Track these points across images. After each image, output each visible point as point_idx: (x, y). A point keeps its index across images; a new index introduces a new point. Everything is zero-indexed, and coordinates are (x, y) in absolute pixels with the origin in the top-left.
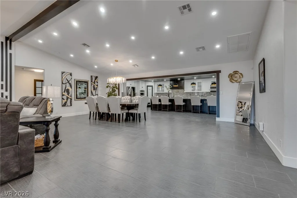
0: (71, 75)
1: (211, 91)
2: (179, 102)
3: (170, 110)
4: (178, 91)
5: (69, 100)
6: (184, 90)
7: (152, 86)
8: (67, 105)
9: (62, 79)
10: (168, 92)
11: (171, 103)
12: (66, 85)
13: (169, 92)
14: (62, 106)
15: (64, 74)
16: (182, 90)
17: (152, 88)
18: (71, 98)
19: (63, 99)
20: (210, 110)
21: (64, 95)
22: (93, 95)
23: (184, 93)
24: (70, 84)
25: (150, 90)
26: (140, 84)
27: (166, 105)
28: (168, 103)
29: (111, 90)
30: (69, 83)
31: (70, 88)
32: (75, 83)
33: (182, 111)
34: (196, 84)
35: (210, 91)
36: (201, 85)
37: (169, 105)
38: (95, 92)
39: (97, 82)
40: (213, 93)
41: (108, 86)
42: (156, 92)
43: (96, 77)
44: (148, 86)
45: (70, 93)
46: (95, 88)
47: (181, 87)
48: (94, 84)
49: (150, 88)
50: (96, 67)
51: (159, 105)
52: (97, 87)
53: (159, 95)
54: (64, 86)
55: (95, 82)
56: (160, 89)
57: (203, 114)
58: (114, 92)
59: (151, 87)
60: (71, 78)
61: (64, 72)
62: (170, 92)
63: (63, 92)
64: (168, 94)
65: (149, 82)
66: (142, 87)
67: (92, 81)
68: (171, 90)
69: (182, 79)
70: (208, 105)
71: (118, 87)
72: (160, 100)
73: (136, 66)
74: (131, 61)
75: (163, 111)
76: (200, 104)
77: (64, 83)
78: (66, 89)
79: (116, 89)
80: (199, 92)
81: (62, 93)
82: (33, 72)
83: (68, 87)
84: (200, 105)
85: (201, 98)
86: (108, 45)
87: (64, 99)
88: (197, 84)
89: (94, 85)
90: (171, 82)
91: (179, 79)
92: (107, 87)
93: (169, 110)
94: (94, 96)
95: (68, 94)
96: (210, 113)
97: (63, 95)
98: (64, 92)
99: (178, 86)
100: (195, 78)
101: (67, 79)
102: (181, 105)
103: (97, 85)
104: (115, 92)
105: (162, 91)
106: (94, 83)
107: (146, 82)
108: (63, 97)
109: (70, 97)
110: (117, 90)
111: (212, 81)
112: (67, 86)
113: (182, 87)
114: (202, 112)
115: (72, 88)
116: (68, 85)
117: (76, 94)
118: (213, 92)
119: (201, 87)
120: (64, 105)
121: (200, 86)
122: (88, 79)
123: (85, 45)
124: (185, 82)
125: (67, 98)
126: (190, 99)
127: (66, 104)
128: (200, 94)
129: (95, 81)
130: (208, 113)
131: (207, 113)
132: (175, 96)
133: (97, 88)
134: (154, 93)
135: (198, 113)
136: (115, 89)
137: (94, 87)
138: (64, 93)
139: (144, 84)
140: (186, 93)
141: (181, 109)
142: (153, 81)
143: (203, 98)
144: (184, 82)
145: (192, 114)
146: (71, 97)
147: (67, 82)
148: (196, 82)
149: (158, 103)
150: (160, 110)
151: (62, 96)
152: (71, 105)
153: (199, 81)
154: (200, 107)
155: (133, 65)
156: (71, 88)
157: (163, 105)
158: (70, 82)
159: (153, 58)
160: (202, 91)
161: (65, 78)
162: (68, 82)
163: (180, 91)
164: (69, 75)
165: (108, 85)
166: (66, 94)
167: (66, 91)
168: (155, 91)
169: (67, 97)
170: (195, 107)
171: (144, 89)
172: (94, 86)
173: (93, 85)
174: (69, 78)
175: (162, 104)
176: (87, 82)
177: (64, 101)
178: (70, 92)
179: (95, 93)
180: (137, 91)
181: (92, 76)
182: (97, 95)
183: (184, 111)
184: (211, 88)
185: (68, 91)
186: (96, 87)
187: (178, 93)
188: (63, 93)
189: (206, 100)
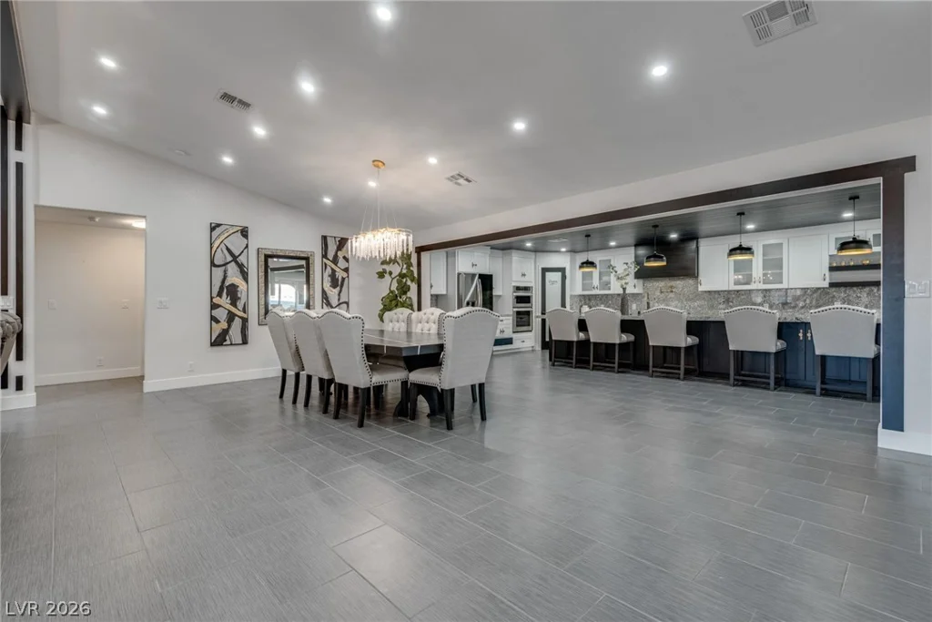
0: (244, 233)
1: (832, 285)
2: (668, 334)
3: (624, 367)
4: (671, 287)
5: (237, 323)
6: (698, 283)
7: (562, 270)
8: (228, 342)
9: (211, 248)
10: (621, 291)
11: (632, 338)
12: (225, 272)
13: (624, 289)
14: (213, 344)
15: (218, 231)
16: (691, 281)
17: (564, 278)
18: (245, 316)
19: (214, 319)
20: (829, 374)
21: (218, 306)
22: (329, 304)
23: (699, 296)
24: (241, 266)
25: (553, 283)
26: (514, 265)
27: (609, 347)
28: (617, 337)
29: (394, 286)
30: (237, 263)
31: (238, 281)
32: (262, 263)
33: (682, 372)
34: (752, 253)
35: (828, 281)
36: (782, 259)
37: (623, 346)
38: (339, 295)
39: (344, 257)
40: (842, 293)
41: (384, 271)
42: (579, 291)
43: (342, 239)
44: (545, 270)
45: (239, 298)
46: (338, 279)
47: (685, 268)
48: (333, 266)
49: (554, 277)
50: (327, 200)
51: (580, 343)
52: (345, 275)
53: (593, 302)
54: (218, 273)
55: (336, 257)
56: (596, 282)
57: (792, 397)
58: (405, 293)
59: (560, 274)
60: (247, 246)
61: (219, 225)
62: (630, 290)
63: (215, 294)
64: (623, 301)
65: (548, 254)
66: (523, 275)
67: (325, 256)
68: (641, 281)
69: (690, 237)
70: (818, 352)
71: (416, 275)
72: (582, 325)
73: (461, 181)
74: (433, 160)
75: (595, 368)
76: (772, 344)
77: (216, 262)
78: (227, 284)
79: (412, 281)
80: (770, 290)
81: (212, 298)
82: (129, 228)
83: (234, 278)
84: (773, 350)
85: (779, 315)
86: (308, 87)
87: (217, 321)
88: (758, 250)
89: (332, 269)
90: (642, 251)
91: (674, 236)
92: (381, 275)
93: (621, 365)
94: (332, 307)
95: (234, 303)
96: (826, 393)
97: (214, 306)
98: (220, 294)
99: (664, 263)
100: (750, 227)
101: (228, 249)
102: (679, 348)
103: (346, 270)
104: (409, 294)
105: (604, 289)
106: (335, 261)
107: (538, 254)
108: (216, 313)
109: (241, 314)
110: (414, 287)
111: (836, 239)
112: (229, 273)
113: (687, 270)
114: (784, 383)
115: (247, 283)
116: (232, 268)
117: (262, 302)
118: (843, 289)
119: (781, 268)
120: (219, 341)
121: (774, 265)
122: (312, 246)
123: (228, 97)
124: (701, 249)
125: (231, 317)
126: (723, 323)
127: (227, 338)
128: (776, 300)
129: (339, 253)
130: (818, 391)
131: (811, 391)
132: (656, 306)
133: (343, 279)
134: (571, 296)
135: (766, 387)
136: (409, 283)
137: (333, 275)
138: (217, 300)
139: (533, 261)
140: (707, 294)
141: (679, 363)
142: (563, 250)
143: (790, 316)
144: (698, 247)
145: (732, 389)
146: (244, 311)
147: (229, 258)
148: (758, 243)
149: (574, 335)
150: (582, 363)
151: (212, 309)
152: (245, 342)
153: (772, 238)
154: (772, 357)
155: (448, 179)
156: (246, 279)
157: (595, 344)
158: (242, 259)
159: (519, 126)
160: (784, 285)
161: (222, 246)
162: (235, 258)
163: (680, 284)
164: (239, 234)
165: (385, 267)
166: (224, 301)
167: (225, 291)
168: (576, 287)
169: (229, 312)
170: (747, 359)
171: (532, 280)
172: (333, 271)
173: (329, 271)
174: (236, 243)
175: (592, 340)
176: (307, 259)
177: (218, 329)
178: (242, 294)
179: (337, 297)
180: (503, 290)
181: (324, 238)
182: (345, 305)
183: (689, 374)
184: (832, 269)
185: (233, 292)
186: (340, 274)
187: (672, 295)
188: (214, 300)
189: (806, 326)
